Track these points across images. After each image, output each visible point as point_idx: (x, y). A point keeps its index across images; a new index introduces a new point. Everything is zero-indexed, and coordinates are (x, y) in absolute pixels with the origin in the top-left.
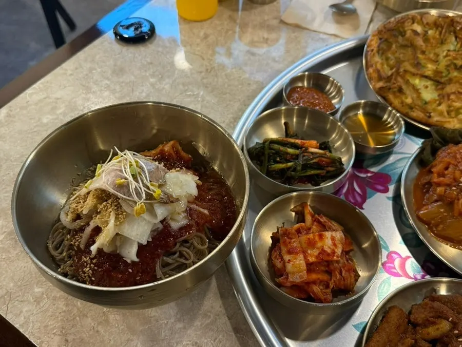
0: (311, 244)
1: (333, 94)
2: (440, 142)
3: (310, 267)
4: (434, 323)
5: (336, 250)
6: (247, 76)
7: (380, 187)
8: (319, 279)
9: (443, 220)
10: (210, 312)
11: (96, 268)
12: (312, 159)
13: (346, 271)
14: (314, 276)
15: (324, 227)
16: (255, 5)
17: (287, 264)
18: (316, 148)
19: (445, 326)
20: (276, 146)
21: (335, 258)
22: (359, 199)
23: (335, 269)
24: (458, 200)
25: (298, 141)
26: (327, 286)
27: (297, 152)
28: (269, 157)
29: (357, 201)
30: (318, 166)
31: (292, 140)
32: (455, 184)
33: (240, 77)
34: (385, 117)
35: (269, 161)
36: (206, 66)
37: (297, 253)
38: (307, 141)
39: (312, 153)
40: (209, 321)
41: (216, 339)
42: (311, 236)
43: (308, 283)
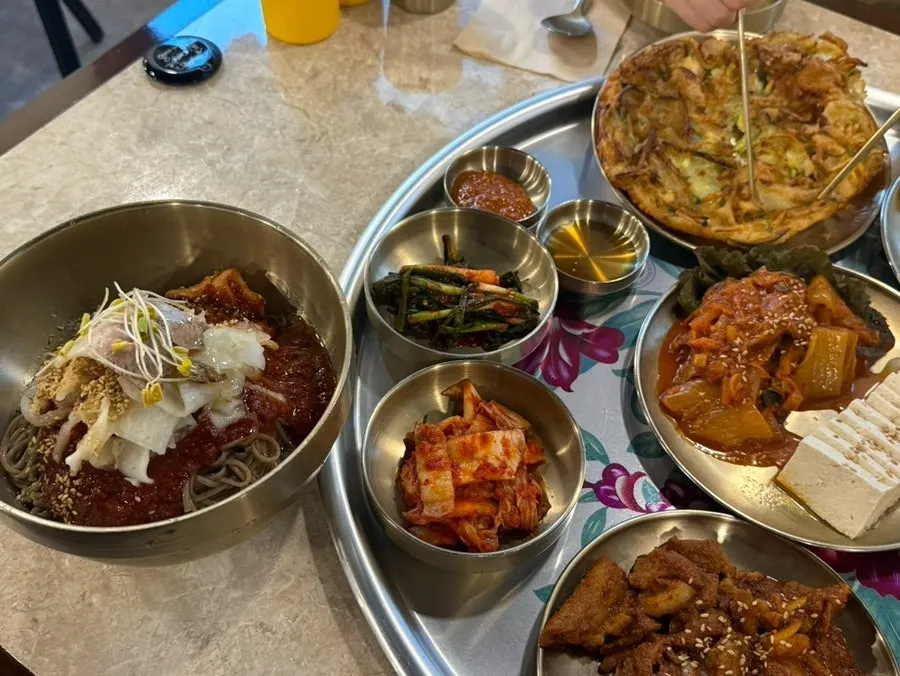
0: (468, 452)
1: (534, 186)
2: (710, 274)
3: (462, 492)
4: (665, 588)
5: (509, 463)
6: (385, 149)
7: (603, 353)
8: (476, 512)
9: (702, 411)
10: (289, 571)
11: (79, 494)
12: (484, 303)
13: (524, 498)
14: (467, 508)
15: (493, 424)
16: (410, 16)
17: (423, 487)
18: (493, 284)
19: (683, 592)
20: (421, 281)
21: (506, 477)
22: (565, 374)
23: (506, 494)
24: (730, 376)
25: (463, 272)
26: (491, 525)
27: (458, 290)
28: (410, 298)
29: (561, 377)
30: (494, 316)
31: (452, 270)
32: (727, 348)
33: (373, 151)
34: (620, 227)
35: (408, 307)
36: (312, 128)
37: (441, 468)
38: (479, 272)
39: (486, 293)
40: (287, 586)
41: (297, 617)
42: (468, 438)
43: (457, 519)
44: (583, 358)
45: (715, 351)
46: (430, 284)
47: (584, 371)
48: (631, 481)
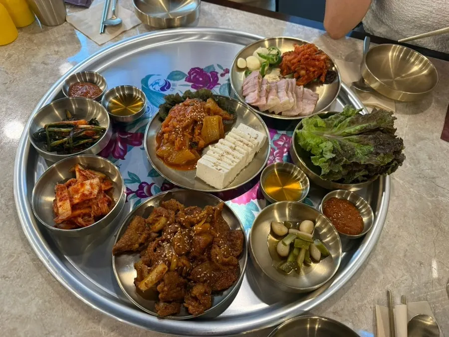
0: (77, 191)
1: (100, 83)
2: (169, 104)
3: (74, 207)
4: (157, 221)
5: (93, 192)
6: (42, 80)
7: (137, 143)
8: (82, 213)
9: (170, 154)
10: (14, 253)
12: (81, 132)
13: (101, 203)
14: (78, 212)
15: (86, 178)
16: (49, 27)
17: (59, 208)
18: (86, 124)
19: (163, 220)
20: (51, 129)
21: (92, 197)
22: (122, 153)
23: (93, 204)
24: (176, 139)
25: (72, 122)
26: (90, 216)
27: (69, 129)
28: (50, 135)
29: (120, 154)
30: (85, 137)
31: (67, 122)
32: (174, 130)
33: (37, 82)
34: (134, 93)
35: (50, 140)
36: (10, 78)
37: (66, 200)
38: (79, 121)
39: (81, 129)
40: (13, 259)
41: (19, 269)
42: (76, 186)
43: (75, 217)
44: (128, 146)
45: (170, 132)
46: (56, 129)
47: (129, 151)
48: (150, 186)
